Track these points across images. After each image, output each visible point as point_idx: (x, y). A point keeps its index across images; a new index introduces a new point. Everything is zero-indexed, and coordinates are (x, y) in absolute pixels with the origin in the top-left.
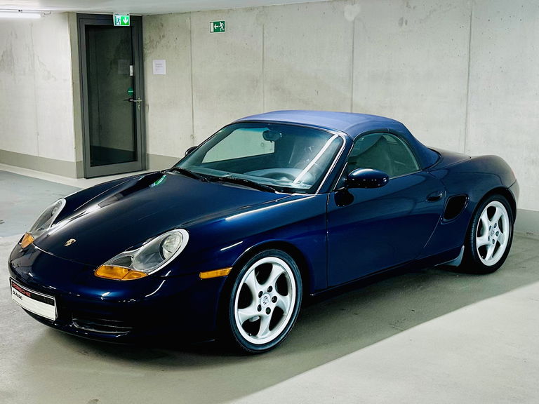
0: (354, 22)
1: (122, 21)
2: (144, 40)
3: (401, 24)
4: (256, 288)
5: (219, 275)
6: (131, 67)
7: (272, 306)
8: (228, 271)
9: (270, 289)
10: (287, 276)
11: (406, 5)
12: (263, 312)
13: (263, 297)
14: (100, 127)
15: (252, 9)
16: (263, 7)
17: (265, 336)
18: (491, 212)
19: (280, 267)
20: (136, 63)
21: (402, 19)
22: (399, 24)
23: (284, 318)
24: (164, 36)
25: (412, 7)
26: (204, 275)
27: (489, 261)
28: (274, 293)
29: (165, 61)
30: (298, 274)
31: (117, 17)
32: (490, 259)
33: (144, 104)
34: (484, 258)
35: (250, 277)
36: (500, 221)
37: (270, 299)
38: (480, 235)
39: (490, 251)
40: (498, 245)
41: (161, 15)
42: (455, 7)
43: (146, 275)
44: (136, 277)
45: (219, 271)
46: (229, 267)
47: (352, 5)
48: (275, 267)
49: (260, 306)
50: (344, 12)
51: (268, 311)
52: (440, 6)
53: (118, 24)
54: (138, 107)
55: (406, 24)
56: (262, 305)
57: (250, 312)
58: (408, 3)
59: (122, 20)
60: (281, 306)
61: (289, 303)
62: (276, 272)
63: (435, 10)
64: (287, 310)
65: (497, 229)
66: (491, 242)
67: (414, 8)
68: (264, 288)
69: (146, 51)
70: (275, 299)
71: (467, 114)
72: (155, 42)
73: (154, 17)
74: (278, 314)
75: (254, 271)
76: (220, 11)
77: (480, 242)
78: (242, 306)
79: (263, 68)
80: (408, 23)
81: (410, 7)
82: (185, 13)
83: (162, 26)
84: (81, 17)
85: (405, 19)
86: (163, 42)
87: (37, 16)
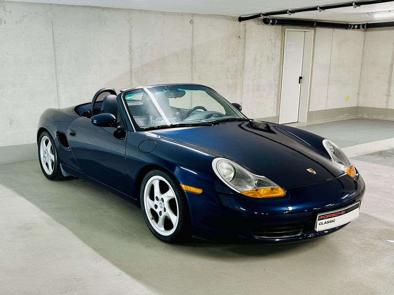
25: (8, 11)
42: (41, 15)
52: (30, 13)
58: (4, 8)
63: (26, 16)
67: (10, 12)
80: (6, 23)
81: (7, 11)
85: (3, 20)
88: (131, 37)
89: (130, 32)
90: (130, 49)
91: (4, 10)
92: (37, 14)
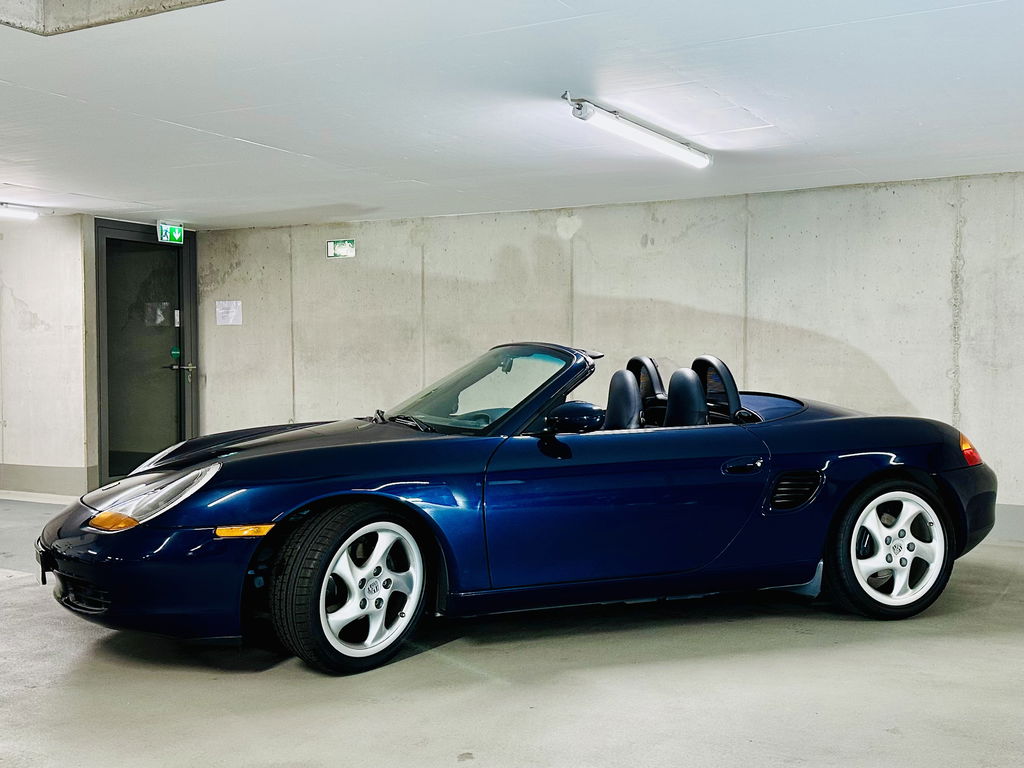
0: (572, 241)
1: (171, 235)
2: (199, 270)
3: (644, 244)
6: (177, 312)
11: (651, 217)
15: (402, 222)
16: (423, 218)
20: (186, 307)
21: (645, 236)
22: (642, 243)
24: (237, 263)
25: (661, 220)
29: (240, 303)
31: (164, 227)
33: (197, 375)
41: (235, 230)
42: (724, 220)
47: (569, 216)
50: (556, 227)
52: (702, 219)
53: (164, 240)
54: (188, 377)
55: (653, 243)
58: (654, 215)
59: (171, 232)
63: (694, 225)
67: (664, 223)
69: (201, 288)
72: (222, 274)
73: (226, 236)
76: (347, 225)
79: (423, 310)
80: (656, 242)
81: (657, 221)
82: (282, 227)
83: (236, 246)
84: (101, 224)
85: (650, 237)
86: (236, 273)
87: (33, 216)
88: (958, 247)
89: (958, 235)
90: (957, 277)
91: (653, 219)
92: (716, 218)
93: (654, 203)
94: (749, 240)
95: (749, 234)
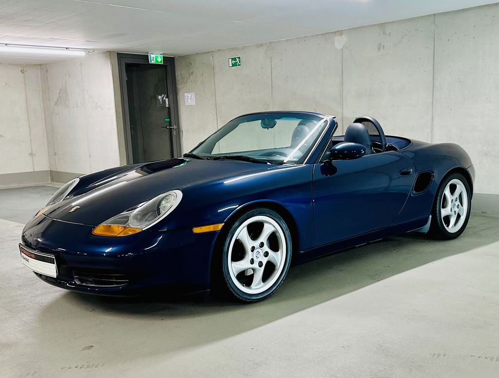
0: (342, 50)
1: (156, 60)
2: (177, 77)
4: (248, 243)
5: (212, 230)
6: (167, 100)
7: (265, 261)
8: (220, 226)
9: (262, 245)
10: (277, 234)
11: (382, 33)
12: (256, 265)
13: (255, 251)
14: (145, 152)
15: (261, 45)
16: (270, 42)
17: (258, 287)
18: (453, 188)
19: (271, 226)
20: (171, 97)
21: (380, 44)
22: (378, 48)
23: (276, 271)
24: (192, 73)
25: (388, 34)
26: (197, 230)
27: (452, 229)
28: (266, 248)
29: (194, 93)
30: (288, 233)
31: (152, 56)
32: (452, 227)
33: (179, 130)
34: (448, 226)
35: (242, 233)
36: (460, 196)
37: (262, 254)
38: (443, 207)
39: (453, 221)
40: (459, 216)
41: (187, 55)
42: (422, 31)
43: (141, 231)
44: (130, 233)
45: (212, 226)
46: (221, 223)
47: (341, 36)
48: (266, 225)
49: (252, 259)
50: (334, 42)
51: (260, 264)
53: (153, 62)
54: (174, 133)
56: (255, 259)
57: (243, 265)
58: (384, 31)
59: (156, 58)
60: (273, 261)
61: (280, 258)
62: (267, 230)
63: (406, 35)
64: (279, 265)
65: (458, 203)
66: (453, 213)
67: (389, 35)
68: (257, 243)
69: (179, 86)
70: (266, 254)
71: (432, 119)
72: (186, 79)
73: (183, 57)
74: (270, 268)
75: (246, 228)
76: (237, 49)
77: (444, 212)
78: (235, 259)
80: (385, 47)
81: (386, 34)
82: (209, 52)
83: (191, 64)
84: (121, 56)
85: (382, 44)
86: (192, 78)
87: (83, 54)
91: (384, 33)
92: (417, 30)
93: (384, 23)
94: (435, 43)
95: (436, 39)
